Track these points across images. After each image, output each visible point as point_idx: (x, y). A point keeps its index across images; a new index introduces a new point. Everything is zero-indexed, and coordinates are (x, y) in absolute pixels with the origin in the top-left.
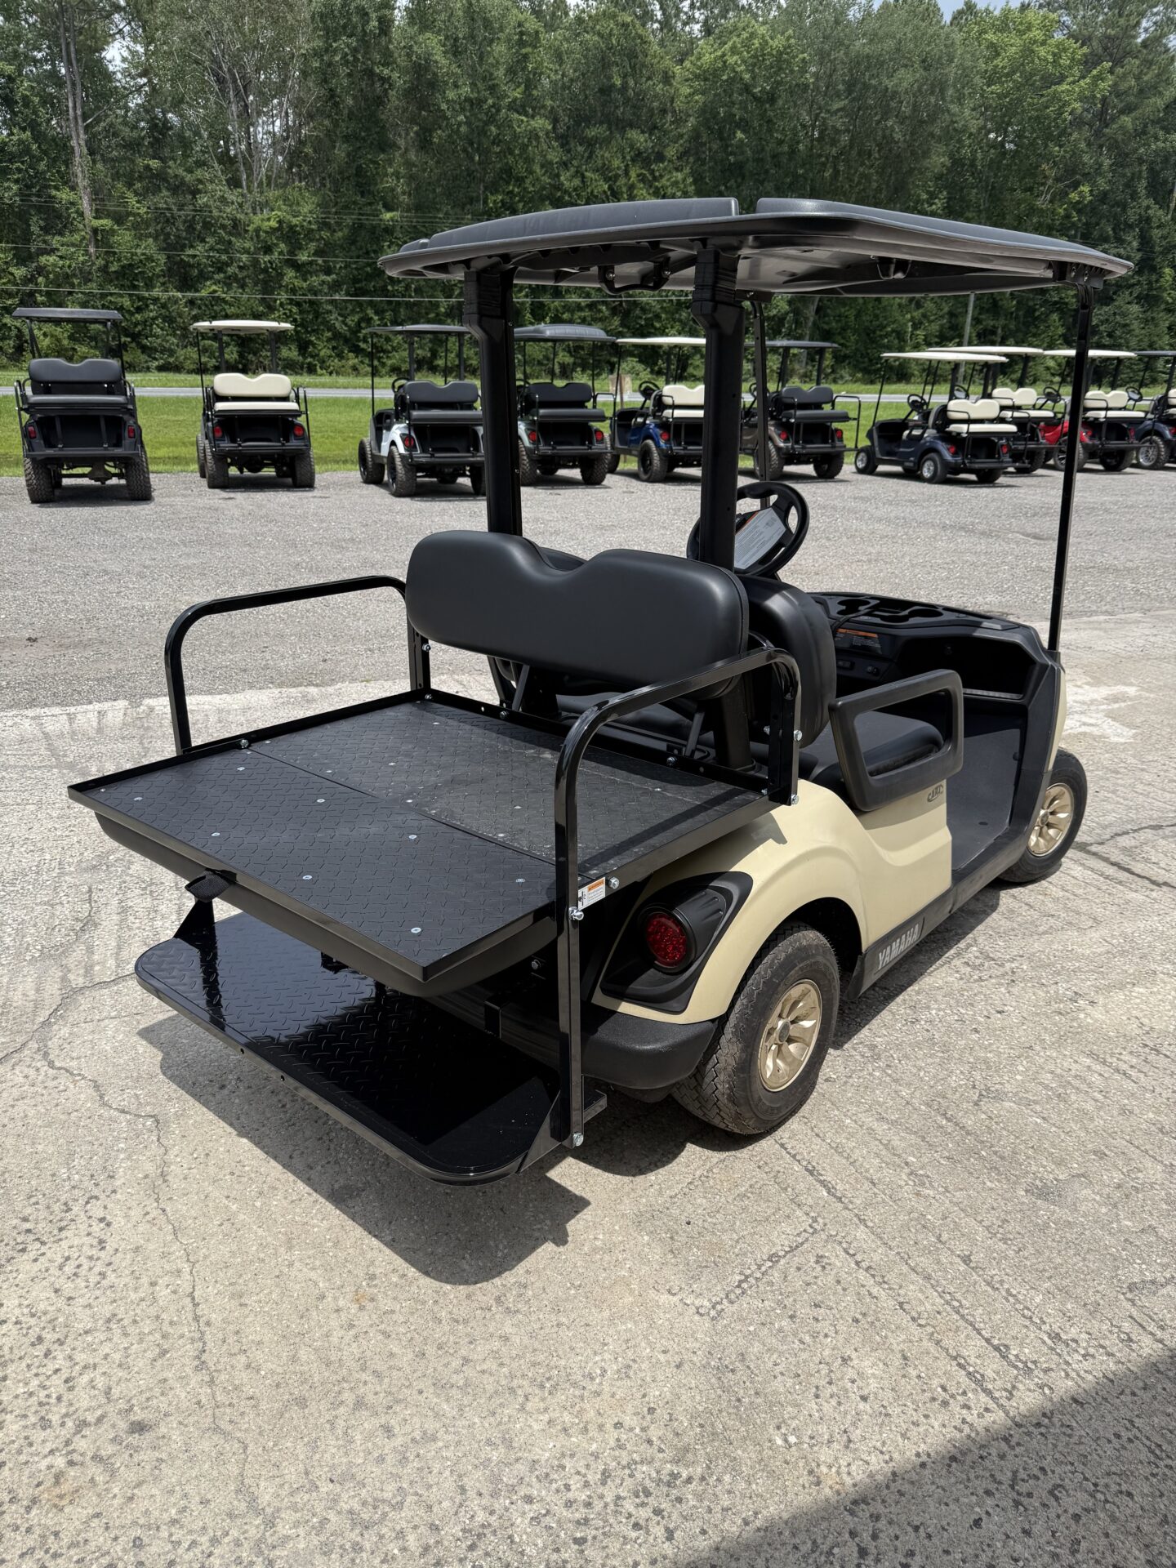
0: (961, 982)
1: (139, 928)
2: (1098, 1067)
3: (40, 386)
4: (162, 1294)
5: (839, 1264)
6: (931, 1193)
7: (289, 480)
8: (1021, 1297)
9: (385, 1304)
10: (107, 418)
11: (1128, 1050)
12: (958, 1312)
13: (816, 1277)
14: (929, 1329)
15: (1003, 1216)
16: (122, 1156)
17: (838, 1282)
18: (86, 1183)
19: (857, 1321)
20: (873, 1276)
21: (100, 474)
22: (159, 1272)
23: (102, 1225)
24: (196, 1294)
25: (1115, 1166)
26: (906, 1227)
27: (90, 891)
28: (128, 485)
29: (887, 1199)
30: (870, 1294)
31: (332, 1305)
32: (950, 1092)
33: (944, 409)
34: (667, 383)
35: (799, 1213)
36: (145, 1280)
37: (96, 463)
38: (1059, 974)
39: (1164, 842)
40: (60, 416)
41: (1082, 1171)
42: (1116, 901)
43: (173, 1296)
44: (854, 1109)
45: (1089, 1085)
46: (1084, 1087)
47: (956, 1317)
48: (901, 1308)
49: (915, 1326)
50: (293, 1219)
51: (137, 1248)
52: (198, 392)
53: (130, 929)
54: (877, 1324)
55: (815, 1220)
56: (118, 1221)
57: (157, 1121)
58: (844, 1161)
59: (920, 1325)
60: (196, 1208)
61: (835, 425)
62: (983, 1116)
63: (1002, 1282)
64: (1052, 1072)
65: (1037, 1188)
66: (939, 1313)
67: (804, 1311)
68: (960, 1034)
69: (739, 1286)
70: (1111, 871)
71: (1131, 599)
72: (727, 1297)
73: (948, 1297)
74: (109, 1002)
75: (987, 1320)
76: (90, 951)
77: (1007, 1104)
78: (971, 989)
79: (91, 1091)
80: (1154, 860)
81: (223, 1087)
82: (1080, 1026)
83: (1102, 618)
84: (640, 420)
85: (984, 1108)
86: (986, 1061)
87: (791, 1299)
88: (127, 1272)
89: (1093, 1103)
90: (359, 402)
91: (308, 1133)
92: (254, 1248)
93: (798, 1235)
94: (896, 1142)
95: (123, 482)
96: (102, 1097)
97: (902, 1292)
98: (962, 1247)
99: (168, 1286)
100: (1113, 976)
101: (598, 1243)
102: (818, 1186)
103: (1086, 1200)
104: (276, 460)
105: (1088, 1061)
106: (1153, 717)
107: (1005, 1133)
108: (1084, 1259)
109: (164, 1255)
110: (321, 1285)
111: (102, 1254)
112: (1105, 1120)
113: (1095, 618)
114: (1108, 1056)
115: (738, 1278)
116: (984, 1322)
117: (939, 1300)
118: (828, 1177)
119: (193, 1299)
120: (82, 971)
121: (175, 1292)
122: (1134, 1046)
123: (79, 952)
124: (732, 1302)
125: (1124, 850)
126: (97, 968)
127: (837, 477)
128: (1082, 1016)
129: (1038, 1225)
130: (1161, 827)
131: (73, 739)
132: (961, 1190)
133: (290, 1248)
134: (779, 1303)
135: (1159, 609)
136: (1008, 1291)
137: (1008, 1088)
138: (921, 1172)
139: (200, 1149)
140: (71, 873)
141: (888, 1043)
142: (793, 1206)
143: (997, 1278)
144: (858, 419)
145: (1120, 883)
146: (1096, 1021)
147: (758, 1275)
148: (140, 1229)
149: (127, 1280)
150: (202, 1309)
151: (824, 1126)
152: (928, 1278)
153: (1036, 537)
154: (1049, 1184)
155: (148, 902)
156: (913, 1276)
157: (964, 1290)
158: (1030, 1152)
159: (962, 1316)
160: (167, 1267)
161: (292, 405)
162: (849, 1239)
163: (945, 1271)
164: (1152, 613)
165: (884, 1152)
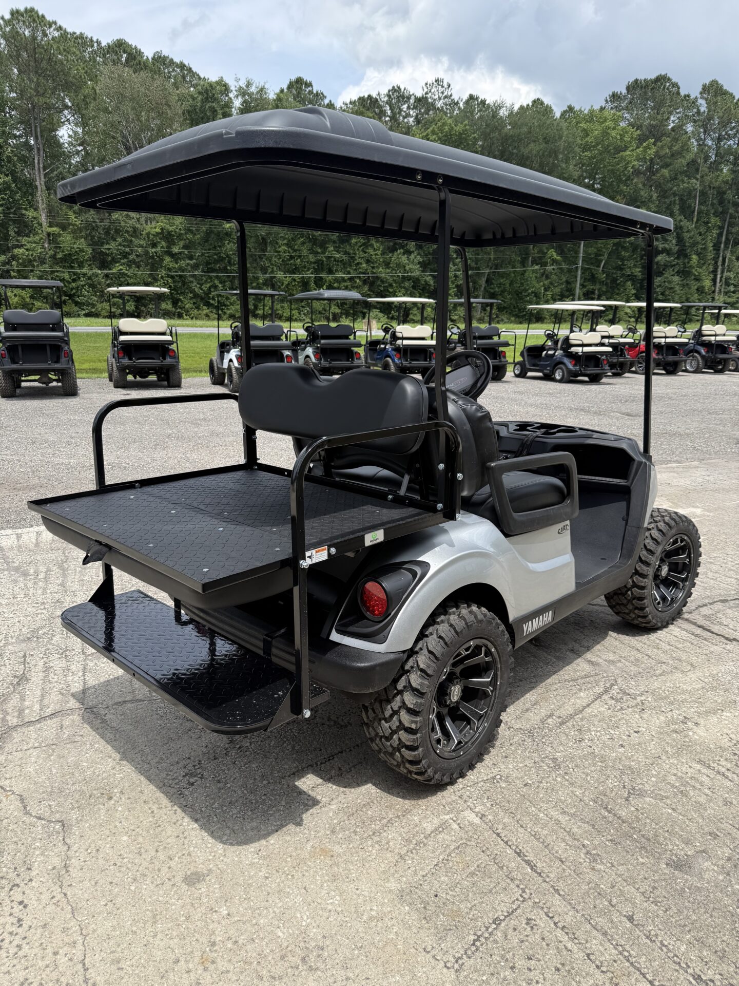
0: (610, 711)
1: (56, 682)
2: (705, 771)
3: (10, 326)
4: (62, 961)
5: (543, 925)
6: (602, 867)
7: (166, 383)
8: (671, 947)
9: (222, 965)
10: (51, 345)
11: (724, 757)
12: (628, 961)
13: (527, 936)
14: (610, 975)
15: (653, 884)
16: (37, 853)
17: (543, 939)
18: (11, 875)
19: (558, 969)
20: (567, 933)
21: (45, 380)
22: (60, 943)
23: (21, 907)
24: (86, 961)
25: (725, 844)
26: (587, 894)
27: (25, 656)
28: (63, 386)
29: (573, 874)
30: (566, 948)
31: (184, 966)
32: (608, 791)
33: (567, 339)
34: (399, 325)
35: (512, 886)
36: (50, 951)
37: (43, 373)
38: (672, 703)
39: (730, 611)
40: (22, 345)
41: (703, 848)
42: (704, 652)
43: (70, 963)
44: (545, 806)
45: (701, 784)
46: (698, 785)
47: (627, 964)
48: (589, 958)
49: (599, 973)
50: (157, 900)
51: (45, 925)
52: (109, 330)
53: (50, 682)
54: (573, 972)
55: (524, 892)
56: (33, 904)
57: (63, 825)
58: (541, 845)
59: (602, 972)
60: (88, 892)
61: (501, 349)
62: (633, 809)
63: (656, 935)
64: (675, 775)
65: (674, 862)
66: (615, 961)
67: (521, 963)
68: (612, 749)
69: (473, 944)
70: (699, 631)
71: (691, 453)
72: (466, 953)
73: (620, 948)
74: (34, 736)
75: (649, 966)
76: (23, 699)
77: (647, 799)
78: (617, 717)
79: (18, 803)
80: (725, 623)
81: (110, 798)
82: (690, 741)
83: (674, 465)
84: (382, 346)
85: (633, 803)
86: (630, 768)
87: (511, 954)
88: (37, 944)
89: (705, 797)
90: (209, 336)
91: (169, 833)
92: (129, 923)
93: (513, 903)
94: (575, 830)
95: (60, 384)
96: (25, 807)
97: (588, 945)
98: (627, 909)
99: (66, 954)
100: (708, 704)
101: (373, 913)
102: (524, 864)
103: (708, 870)
104: (158, 371)
105: (698, 766)
106: (714, 528)
107: (648, 821)
108: (711, 916)
109: (64, 930)
110: (177, 951)
111: (20, 930)
112: (714, 810)
113: (670, 465)
114: (711, 762)
115: (473, 938)
116: (647, 967)
117: (614, 951)
118: (531, 857)
119: (84, 965)
120: (16, 714)
121: (71, 960)
122: (728, 755)
123: (14, 701)
124: (469, 957)
125: (705, 617)
126: (27, 711)
127: (504, 379)
128: (691, 733)
129: (676, 890)
130: (727, 601)
131: (19, 551)
132: (623, 864)
133: (155, 922)
134: (503, 957)
135: (709, 459)
136: (661, 942)
137: (647, 787)
138: (594, 852)
139: (93, 846)
140: (13, 643)
141: (565, 757)
142: (508, 880)
143: (653, 933)
144: (514, 345)
145: (705, 639)
146: (700, 737)
147: (487, 935)
148: (48, 909)
149: (36, 950)
150: (91, 973)
151: (526, 820)
152: (605, 934)
153: (628, 415)
154: (682, 858)
155: (63, 663)
156: (595, 933)
157: (631, 942)
158: (667, 835)
159: (632, 964)
160: (66, 940)
161: (168, 338)
162: (548, 905)
163: (617, 928)
164: (705, 461)
165: (567, 838)
